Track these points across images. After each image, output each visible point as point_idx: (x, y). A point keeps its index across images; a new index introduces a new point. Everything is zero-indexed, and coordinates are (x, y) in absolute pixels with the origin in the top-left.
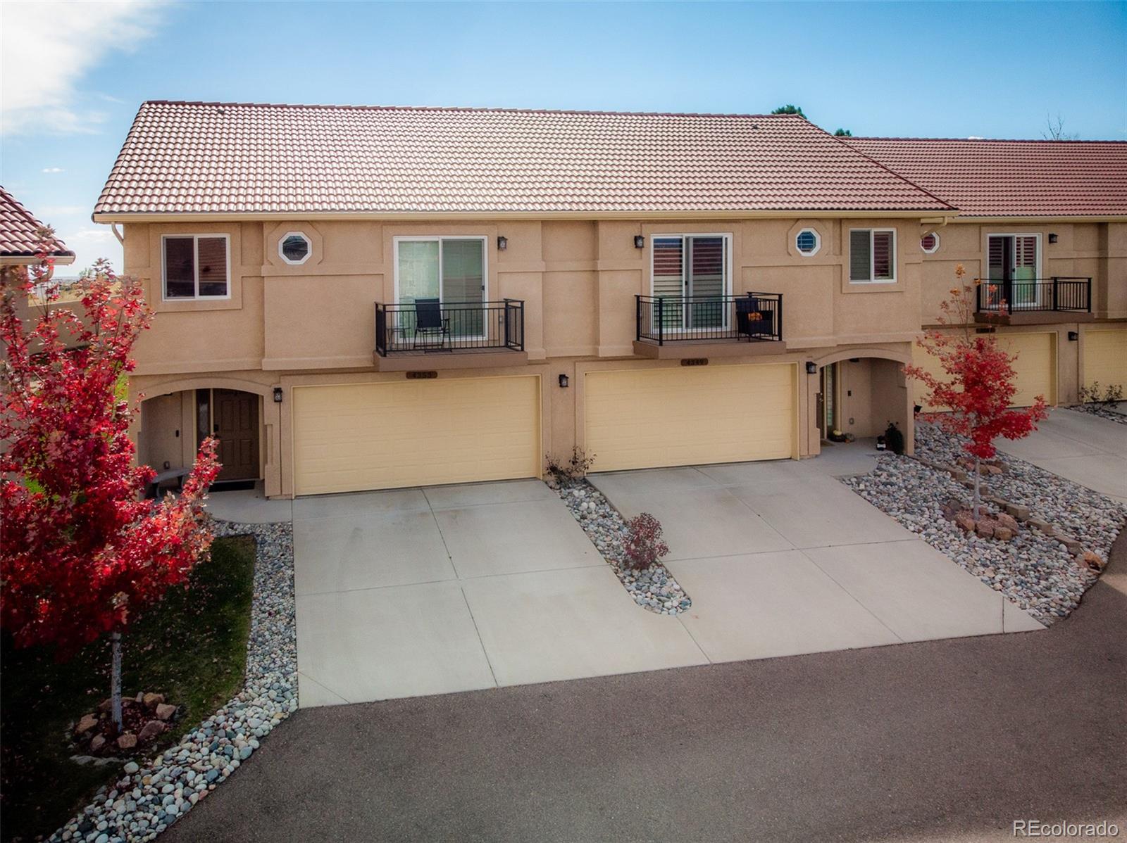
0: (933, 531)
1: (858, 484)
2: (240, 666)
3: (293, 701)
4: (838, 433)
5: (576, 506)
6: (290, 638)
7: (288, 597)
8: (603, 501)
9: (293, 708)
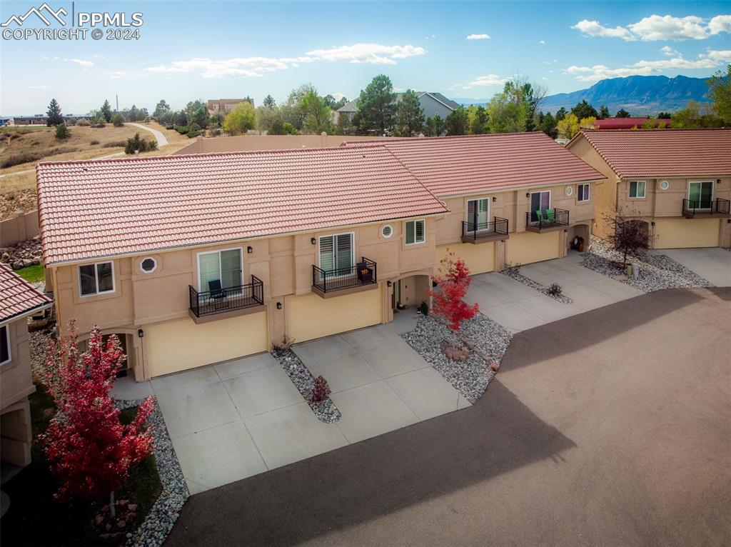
0: (436, 360)
1: (409, 337)
2: (158, 479)
3: (187, 493)
4: (401, 306)
5: (287, 368)
6: (175, 461)
7: (167, 440)
8: (300, 363)
9: (188, 496)
